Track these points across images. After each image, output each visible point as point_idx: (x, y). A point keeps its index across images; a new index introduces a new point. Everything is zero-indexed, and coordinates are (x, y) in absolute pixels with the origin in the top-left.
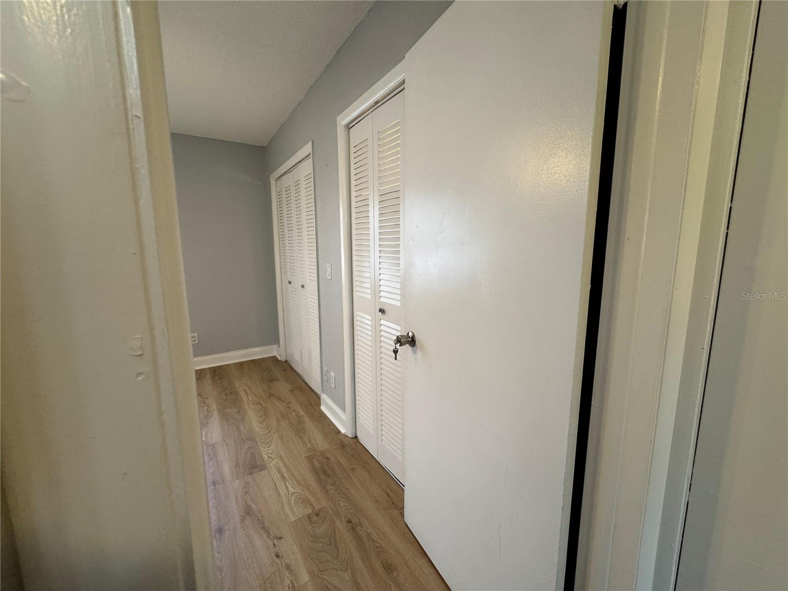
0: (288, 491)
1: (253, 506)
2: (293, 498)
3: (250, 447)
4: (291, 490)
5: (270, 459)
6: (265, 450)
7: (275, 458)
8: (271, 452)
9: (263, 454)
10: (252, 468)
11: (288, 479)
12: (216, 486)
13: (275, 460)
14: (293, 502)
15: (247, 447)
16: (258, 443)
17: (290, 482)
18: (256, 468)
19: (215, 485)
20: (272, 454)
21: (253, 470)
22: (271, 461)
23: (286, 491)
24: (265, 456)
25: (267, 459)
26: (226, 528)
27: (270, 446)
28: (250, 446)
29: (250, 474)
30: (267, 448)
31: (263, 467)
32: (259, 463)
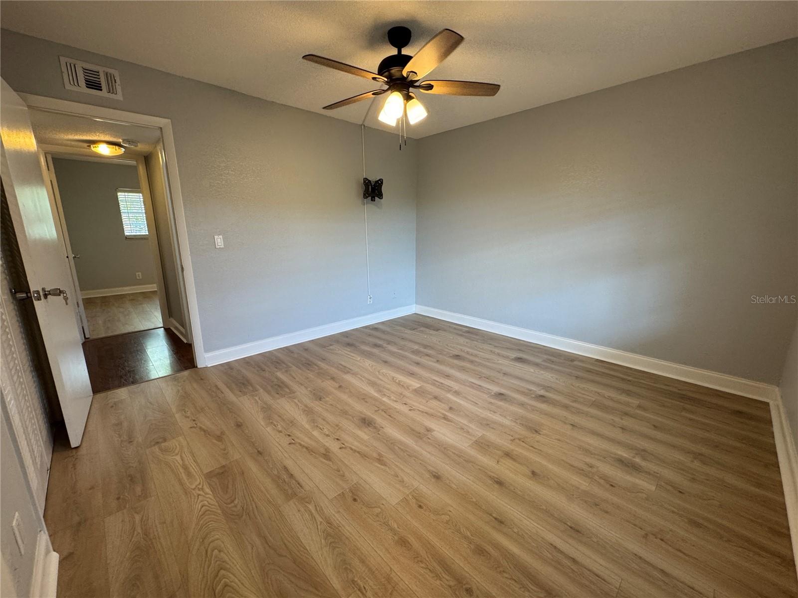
0: (181, 456)
1: (215, 441)
2: (177, 452)
3: (232, 502)
4: (178, 458)
5: (200, 487)
6: (209, 500)
7: (194, 489)
8: (200, 496)
9: (211, 493)
10: (222, 473)
11: (179, 467)
12: (256, 451)
13: (194, 487)
14: (178, 449)
15: (236, 502)
16: (219, 511)
17: (178, 464)
18: (219, 474)
19: (258, 451)
20: (199, 495)
21: (221, 471)
22: (200, 484)
23: (184, 455)
24: (208, 490)
25: (205, 487)
26: (234, 428)
27: (202, 506)
28: (233, 504)
29: (224, 466)
30: (206, 502)
31: (209, 476)
32: (214, 479)
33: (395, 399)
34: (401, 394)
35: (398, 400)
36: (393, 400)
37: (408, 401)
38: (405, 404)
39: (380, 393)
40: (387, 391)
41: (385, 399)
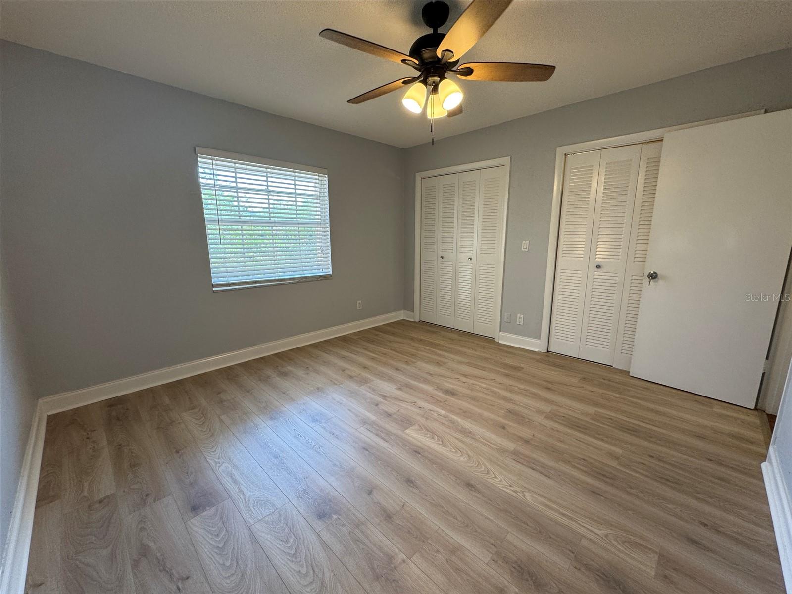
33: (432, 412)
34: (427, 418)
35: (429, 411)
36: (433, 411)
37: (418, 411)
38: (421, 408)
39: (450, 419)
40: (444, 422)
41: (443, 412)
